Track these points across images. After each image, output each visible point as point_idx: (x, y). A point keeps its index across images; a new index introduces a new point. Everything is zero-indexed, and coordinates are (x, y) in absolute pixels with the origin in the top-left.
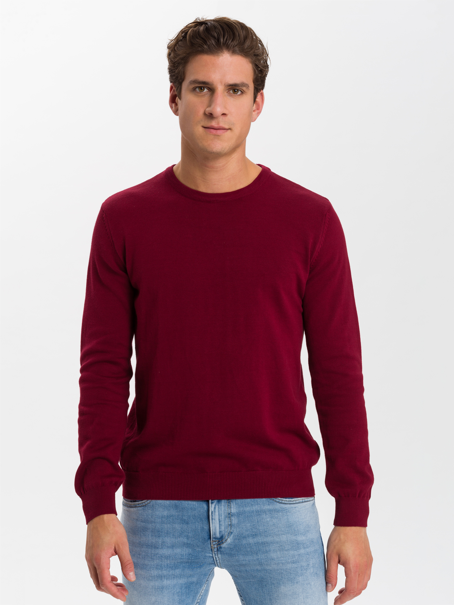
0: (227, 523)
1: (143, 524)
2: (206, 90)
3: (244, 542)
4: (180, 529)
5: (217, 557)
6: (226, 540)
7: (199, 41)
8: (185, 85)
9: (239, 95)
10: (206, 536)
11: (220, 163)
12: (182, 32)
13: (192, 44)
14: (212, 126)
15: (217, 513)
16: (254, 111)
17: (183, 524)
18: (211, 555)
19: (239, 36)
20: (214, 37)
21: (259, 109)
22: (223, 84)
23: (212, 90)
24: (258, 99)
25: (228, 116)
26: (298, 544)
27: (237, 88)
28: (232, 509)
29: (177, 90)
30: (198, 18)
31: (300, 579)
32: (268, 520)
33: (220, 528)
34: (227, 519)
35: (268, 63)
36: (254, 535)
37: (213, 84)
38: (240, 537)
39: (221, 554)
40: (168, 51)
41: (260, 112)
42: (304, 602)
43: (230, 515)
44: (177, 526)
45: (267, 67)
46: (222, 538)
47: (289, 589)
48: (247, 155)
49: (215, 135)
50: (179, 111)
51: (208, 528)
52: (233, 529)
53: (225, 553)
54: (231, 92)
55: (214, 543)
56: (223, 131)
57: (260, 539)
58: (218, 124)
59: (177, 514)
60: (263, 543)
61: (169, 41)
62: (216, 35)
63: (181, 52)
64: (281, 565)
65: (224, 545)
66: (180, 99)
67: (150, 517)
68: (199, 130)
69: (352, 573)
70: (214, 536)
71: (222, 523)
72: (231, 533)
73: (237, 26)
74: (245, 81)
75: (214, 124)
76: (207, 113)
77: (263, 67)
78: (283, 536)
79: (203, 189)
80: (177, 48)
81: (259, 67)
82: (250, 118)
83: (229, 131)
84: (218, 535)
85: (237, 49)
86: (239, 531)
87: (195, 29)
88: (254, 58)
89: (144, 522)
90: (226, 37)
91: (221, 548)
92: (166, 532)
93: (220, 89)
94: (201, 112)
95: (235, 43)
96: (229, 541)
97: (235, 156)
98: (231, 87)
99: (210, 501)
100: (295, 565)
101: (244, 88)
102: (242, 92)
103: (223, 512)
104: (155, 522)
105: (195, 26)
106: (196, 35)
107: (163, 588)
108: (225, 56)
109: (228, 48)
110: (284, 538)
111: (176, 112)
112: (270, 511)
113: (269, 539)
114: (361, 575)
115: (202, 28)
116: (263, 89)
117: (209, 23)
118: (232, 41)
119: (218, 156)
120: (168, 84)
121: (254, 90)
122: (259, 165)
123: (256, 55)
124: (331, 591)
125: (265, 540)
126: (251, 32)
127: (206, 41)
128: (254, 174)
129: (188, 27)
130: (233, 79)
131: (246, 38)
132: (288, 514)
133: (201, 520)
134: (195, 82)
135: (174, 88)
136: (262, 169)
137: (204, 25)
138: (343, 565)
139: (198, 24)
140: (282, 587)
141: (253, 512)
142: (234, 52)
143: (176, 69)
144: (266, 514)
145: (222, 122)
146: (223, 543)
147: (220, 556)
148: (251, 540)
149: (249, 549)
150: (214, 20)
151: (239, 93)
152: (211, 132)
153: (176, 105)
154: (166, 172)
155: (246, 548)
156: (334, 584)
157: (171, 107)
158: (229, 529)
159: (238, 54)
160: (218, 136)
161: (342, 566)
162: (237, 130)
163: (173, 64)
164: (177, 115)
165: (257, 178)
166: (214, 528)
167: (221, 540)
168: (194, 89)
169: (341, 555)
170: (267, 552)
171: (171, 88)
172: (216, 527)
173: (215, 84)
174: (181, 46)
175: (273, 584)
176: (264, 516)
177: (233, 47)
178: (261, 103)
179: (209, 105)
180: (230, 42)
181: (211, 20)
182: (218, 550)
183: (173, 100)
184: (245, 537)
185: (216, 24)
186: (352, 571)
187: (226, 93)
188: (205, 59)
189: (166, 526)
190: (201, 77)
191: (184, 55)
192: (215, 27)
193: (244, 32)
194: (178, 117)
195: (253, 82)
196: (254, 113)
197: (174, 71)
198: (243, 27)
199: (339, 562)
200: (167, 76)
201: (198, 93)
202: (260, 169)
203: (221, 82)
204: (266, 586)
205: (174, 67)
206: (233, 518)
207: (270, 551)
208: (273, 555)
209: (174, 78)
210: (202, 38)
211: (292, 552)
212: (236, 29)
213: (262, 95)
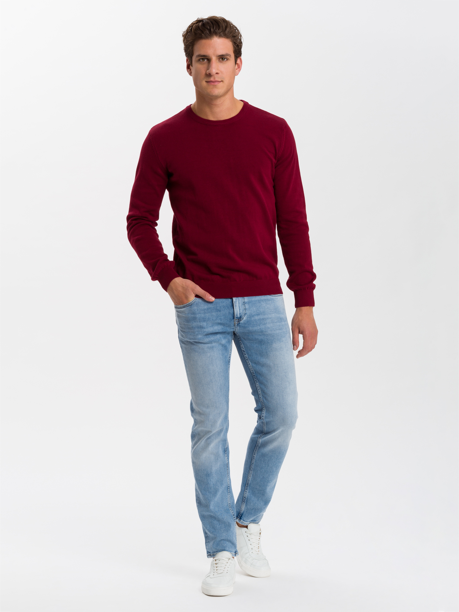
0: (243, 308)
1: (192, 316)
2: (206, 60)
3: (253, 319)
4: (216, 315)
5: (236, 328)
6: (243, 319)
7: (199, 32)
8: (194, 58)
9: (226, 61)
10: (231, 317)
11: (218, 102)
12: (190, 27)
13: (195, 34)
14: (211, 81)
15: (237, 302)
16: (237, 69)
17: (217, 312)
18: (233, 328)
19: (222, 26)
20: (208, 29)
21: (239, 67)
22: (215, 56)
23: (209, 60)
24: (238, 61)
25: (220, 74)
26: (281, 319)
27: (224, 57)
28: (245, 300)
29: (190, 61)
30: (198, 18)
31: (284, 339)
32: (265, 305)
33: (240, 311)
34: (243, 305)
35: (242, 40)
36: (258, 315)
37: (209, 56)
38: (251, 316)
39: (239, 327)
40: (183, 38)
41: (240, 70)
42: (287, 353)
43: (244, 303)
44: (214, 314)
45: (241, 43)
46: (240, 317)
47: (278, 345)
48: (235, 96)
49: (213, 85)
50: (193, 74)
51: (233, 312)
52: (246, 311)
53: (241, 326)
54: (221, 60)
55: (236, 321)
56: (218, 83)
57: (261, 317)
58: (214, 78)
59: (213, 306)
60: (263, 319)
61: (183, 32)
62: (209, 28)
63: (190, 39)
64: (273, 331)
65: (242, 322)
66: (192, 66)
67: (196, 311)
68: (204, 83)
69: (307, 337)
70: (236, 317)
71: (241, 308)
72: (246, 314)
73: (220, 21)
74: (228, 53)
75: (212, 79)
76: (207, 73)
77: (239, 43)
78: (273, 314)
79: (211, 118)
80: (187, 37)
81: (236, 44)
82: (234, 74)
83: (222, 82)
84: (239, 316)
85: (222, 34)
86: (250, 313)
87: (197, 25)
88: (233, 38)
89: (193, 314)
90: (214, 28)
91: (239, 323)
92: (208, 318)
93: (214, 59)
94: (204, 72)
95: (221, 30)
96: (245, 318)
97: (228, 96)
98: (220, 57)
99: (233, 298)
100: (280, 331)
101: (228, 57)
102: (227, 60)
103: (240, 302)
104: (200, 313)
105: (197, 23)
106: (198, 28)
107: (213, 347)
108: (215, 39)
109: (216, 34)
110: (273, 315)
111: (190, 74)
112: (265, 300)
113: (266, 316)
114: (312, 339)
115: (200, 24)
116: (241, 56)
117: (204, 21)
118: (218, 30)
119: (217, 97)
120: (185, 58)
121: (235, 57)
122: (241, 100)
123: (234, 37)
124: (296, 350)
125: (264, 317)
126: (230, 24)
127: (203, 32)
128: (240, 106)
129: (193, 24)
130: (221, 52)
131: (226, 27)
132: (274, 302)
133: (228, 308)
134: (199, 56)
135: (188, 60)
136: (244, 104)
137: (201, 22)
138: (302, 333)
139: (199, 21)
140: (274, 344)
141: (256, 301)
142: (220, 36)
143: (188, 49)
144: (263, 302)
145: (217, 78)
146: (241, 320)
147: (238, 328)
148: (257, 318)
149: (255, 323)
150: (207, 19)
151: (226, 60)
152: (211, 84)
153: (190, 70)
154: (186, 109)
155: (253, 322)
156: (297, 346)
157: (188, 71)
158: (245, 311)
159: (223, 37)
160: (215, 85)
161: (301, 335)
162: (226, 81)
163: (186, 46)
164: (192, 76)
165: (241, 110)
166: (236, 312)
167: (240, 318)
168: (199, 60)
169: (300, 328)
170: (265, 324)
171: (187, 60)
172: (238, 311)
173: (210, 56)
174: (190, 36)
175: (269, 343)
176: (262, 303)
177: (219, 33)
178: (240, 65)
179: (208, 69)
180: (217, 30)
181: (206, 19)
182: (238, 325)
183: (188, 67)
184: (253, 316)
185: (208, 21)
186: (307, 335)
187: (217, 61)
188: (204, 42)
189: (207, 315)
190: (202, 53)
191: (192, 40)
192: (208, 23)
193: (225, 24)
194: (192, 77)
195: (234, 53)
196: (236, 70)
197: (187, 50)
198: (224, 20)
199: (299, 333)
200: (184, 54)
201: (202, 62)
202: (242, 104)
203: (214, 55)
204: (263, 344)
205: (187, 48)
206: (246, 305)
207: (267, 323)
208: (268, 325)
209: (188, 54)
210: (201, 30)
211: (278, 324)
212: (220, 22)
213: (241, 60)
